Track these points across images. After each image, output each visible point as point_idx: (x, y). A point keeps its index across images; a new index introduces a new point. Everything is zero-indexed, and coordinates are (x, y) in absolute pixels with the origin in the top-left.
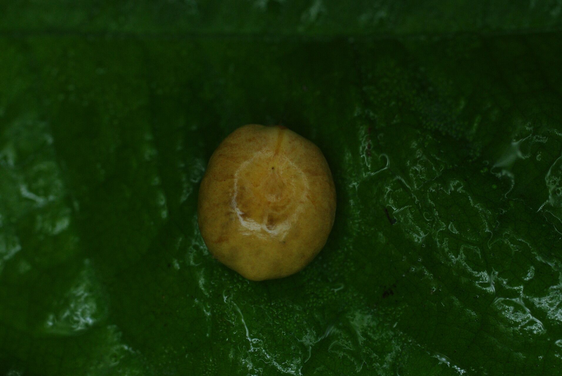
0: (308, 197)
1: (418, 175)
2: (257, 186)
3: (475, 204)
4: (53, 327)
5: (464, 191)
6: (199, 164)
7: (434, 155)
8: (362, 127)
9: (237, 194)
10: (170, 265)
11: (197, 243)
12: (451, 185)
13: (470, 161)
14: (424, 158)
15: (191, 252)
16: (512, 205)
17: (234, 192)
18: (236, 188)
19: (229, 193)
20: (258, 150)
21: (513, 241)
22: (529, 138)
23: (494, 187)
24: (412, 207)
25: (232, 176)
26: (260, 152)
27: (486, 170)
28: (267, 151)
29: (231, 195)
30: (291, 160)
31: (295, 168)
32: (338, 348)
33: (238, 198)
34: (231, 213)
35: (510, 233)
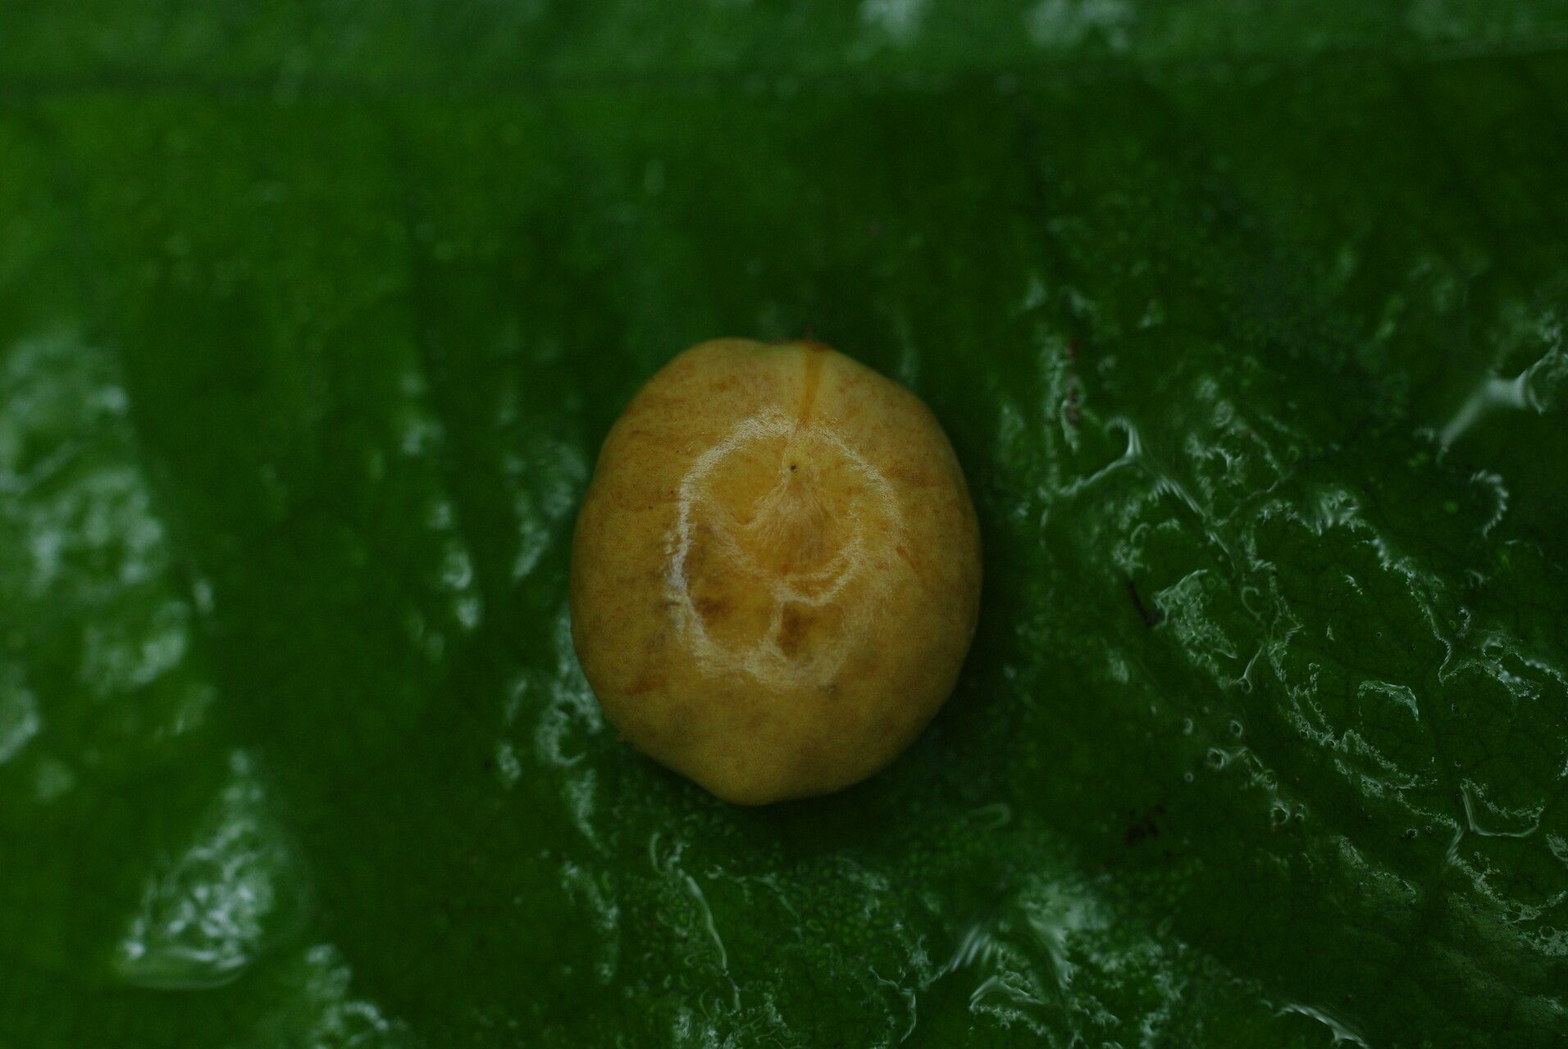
0: (900, 550)
1: (1224, 478)
2: (747, 521)
3: (1395, 559)
4: (144, 959)
5: (1362, 524)
6: (572, 461)
7: (1270, 418)
8: (1049, 340)
9: (689, 546)
10: (489, 765)
11: (570, 696)
12: (1324, 506)
13: (1376, 432)
14: (1240, 427)
15: (553, 724)
16: (1504, 558)
17: (678, 540)
18: (683, 529)
19: (664, 544)
20: (747, 415)
21: (1513, 666)
22: (1551, 358)
23: (1451, 507)
24: (1207, 574)
25: (673, 496)
26: (751, 421)
27: (1423, 457)
28: (775, 416)
29: (669, 549)
30: (848, 441)
31: (860, 464)
32: (996, 997)
33: (689, 562)
34: (674, 603)
35: (1502, 643)
